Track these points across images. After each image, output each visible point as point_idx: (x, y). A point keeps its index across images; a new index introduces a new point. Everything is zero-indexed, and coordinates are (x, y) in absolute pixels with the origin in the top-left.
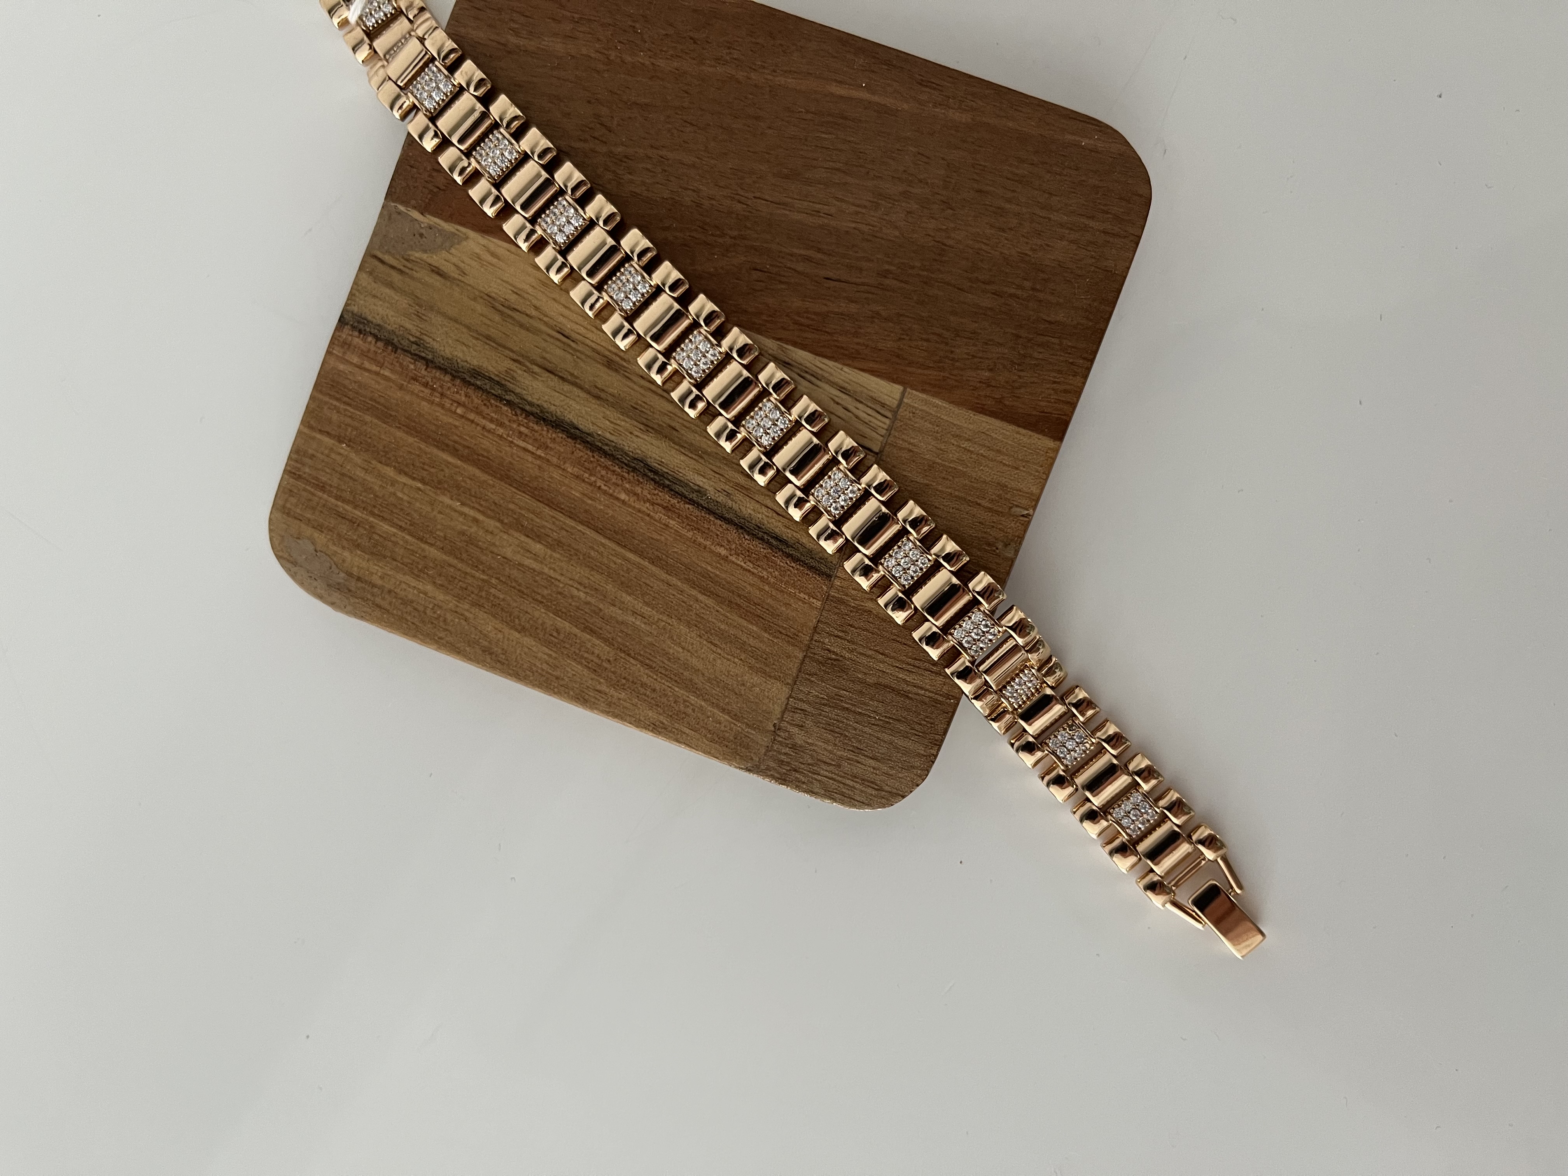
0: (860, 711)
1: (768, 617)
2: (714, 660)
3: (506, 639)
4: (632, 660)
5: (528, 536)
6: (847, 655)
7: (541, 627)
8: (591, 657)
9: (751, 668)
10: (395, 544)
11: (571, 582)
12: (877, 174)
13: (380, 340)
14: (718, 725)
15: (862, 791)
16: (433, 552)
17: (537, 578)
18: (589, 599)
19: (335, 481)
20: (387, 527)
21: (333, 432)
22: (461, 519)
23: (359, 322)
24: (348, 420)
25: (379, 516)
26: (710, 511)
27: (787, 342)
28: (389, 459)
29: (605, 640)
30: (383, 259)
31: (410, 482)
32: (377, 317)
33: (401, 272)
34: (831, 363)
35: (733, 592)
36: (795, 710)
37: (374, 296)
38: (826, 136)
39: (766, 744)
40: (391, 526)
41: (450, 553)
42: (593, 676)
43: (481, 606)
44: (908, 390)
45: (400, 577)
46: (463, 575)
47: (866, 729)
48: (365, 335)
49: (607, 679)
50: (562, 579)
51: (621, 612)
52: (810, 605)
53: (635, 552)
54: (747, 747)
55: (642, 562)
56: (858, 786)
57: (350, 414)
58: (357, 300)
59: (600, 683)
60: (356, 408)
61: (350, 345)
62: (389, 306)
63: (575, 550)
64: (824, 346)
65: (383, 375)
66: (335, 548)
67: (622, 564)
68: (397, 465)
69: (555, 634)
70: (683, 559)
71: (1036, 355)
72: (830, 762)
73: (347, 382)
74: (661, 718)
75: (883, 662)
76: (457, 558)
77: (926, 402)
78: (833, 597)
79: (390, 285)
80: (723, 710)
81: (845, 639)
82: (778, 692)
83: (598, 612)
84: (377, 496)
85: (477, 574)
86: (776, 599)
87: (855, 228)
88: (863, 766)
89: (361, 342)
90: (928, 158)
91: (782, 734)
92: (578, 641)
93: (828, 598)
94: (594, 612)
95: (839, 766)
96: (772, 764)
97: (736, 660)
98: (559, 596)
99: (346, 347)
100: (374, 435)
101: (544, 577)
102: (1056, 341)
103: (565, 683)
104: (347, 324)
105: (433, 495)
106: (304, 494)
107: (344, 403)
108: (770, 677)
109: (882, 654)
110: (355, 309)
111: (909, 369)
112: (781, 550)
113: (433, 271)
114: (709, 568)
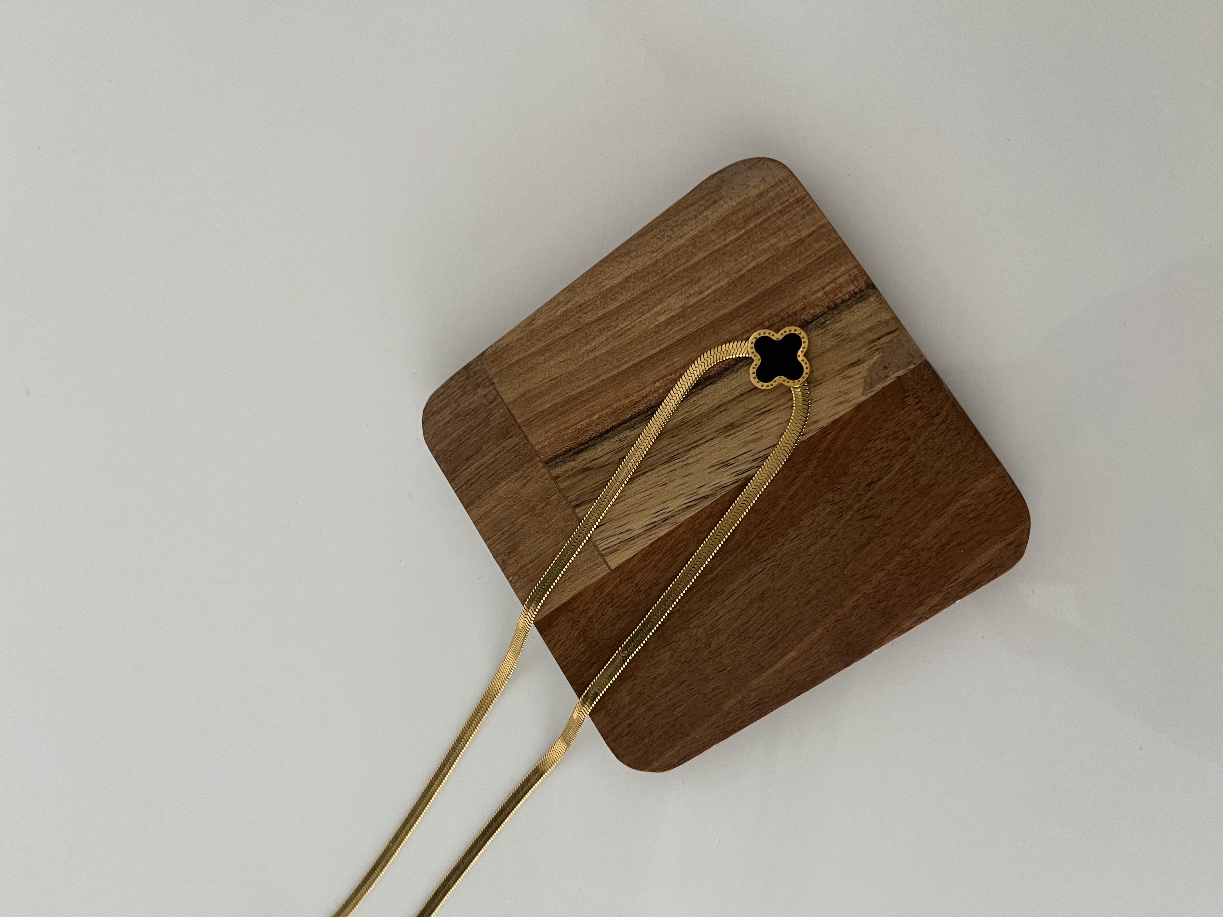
0: (474, 431)
1: (547, 418)
2: (545, 374)
3: (627, 267)
4: (573, 330)
5: (672, 317)
6: (504, 444)
7: (621, 291)
8: (589, 308)
9: (529, 390)
10: (719, 237)
11: (633, 324)
12: (730, 640)
13: (841, 303)
14: (513, 354)
15: (437, 404)
16: (701, 255)
17: (647, 307)
18: (618, 328)
19: (779, 222)
20: (733, 238)
21: (808, 239)
22: (707, 285)
23: (862, 296)
24: (808, 253)
25: (741, 237)
26: (619, 425)
27: (676, 528)
28: (770, 264)
29: (592, 323)
30: (890, 335)
31: (748, 268)
32: (857, 309)
33: (873, 341)
34: (650, 542)
35: (571, 408)
36: (495, 399)
37: (871, 315)
38: (770, 630)
39: (488, 372)
40: (731, 240)
41: (693, 267)
42: (578, 304)
43: (654, 265)
44: (609, 571)
45: (700, 228)
46: (677, 265)
47: (464, 427)
48: (852, 295)
49: (572, 310)
50: (638, 321)
51: (600, 341)
52: (539, 443)
53: (625, 371)
54: (493, 361)
55: (618, 371)
56: (441, 404)
57: (811, 256)
58: (877, 304)
59: (573, 305)
60: (812, 262)
61: (852, 282)
62: (859, 321)
63: (647, 339)
64: (660, 545)
65: (820, 291)
66: (742, 198)
67: (624, 358)
68: (762, 266)
69: (612, 297)
70: (604, 394)
71: (582, 645)
72: (461, 399)
73: (832, 266)
74: (534, 326)
75: (489, 460)
76: (688, 268)
77: (597, 575)
78: (535, 458)
79: (870, 330)
80: (518, 361)
81: (511, 449)
82: (509, 396)
83: (609, 328)
84: (753, 243)
85: (671, 274)
86: (553, 428)
87: (709, 607)
88: (448, 413)
89: (849, 290)
90: (720, 671)
91: (487, 384)
92: (601, 308)
93: (537, 454)
94: (610, 327)
95: (456, 402)
96: (478, 368)
97: (537, 386)
98: (630, 313)
99: (853, 279)
100: (789, 264)
101: (645, 312)
102: (583, 659)
103: (585, 285)
104: (866, 288)
105: (732, 277)
106: (785, 199)
107: (821, 257)
108: (519, 397)
109: (493, 463)
110: (872, 299)
111: (618, 580)
112: (575, 448)
113: (859, 361)
114: (591, 404)
